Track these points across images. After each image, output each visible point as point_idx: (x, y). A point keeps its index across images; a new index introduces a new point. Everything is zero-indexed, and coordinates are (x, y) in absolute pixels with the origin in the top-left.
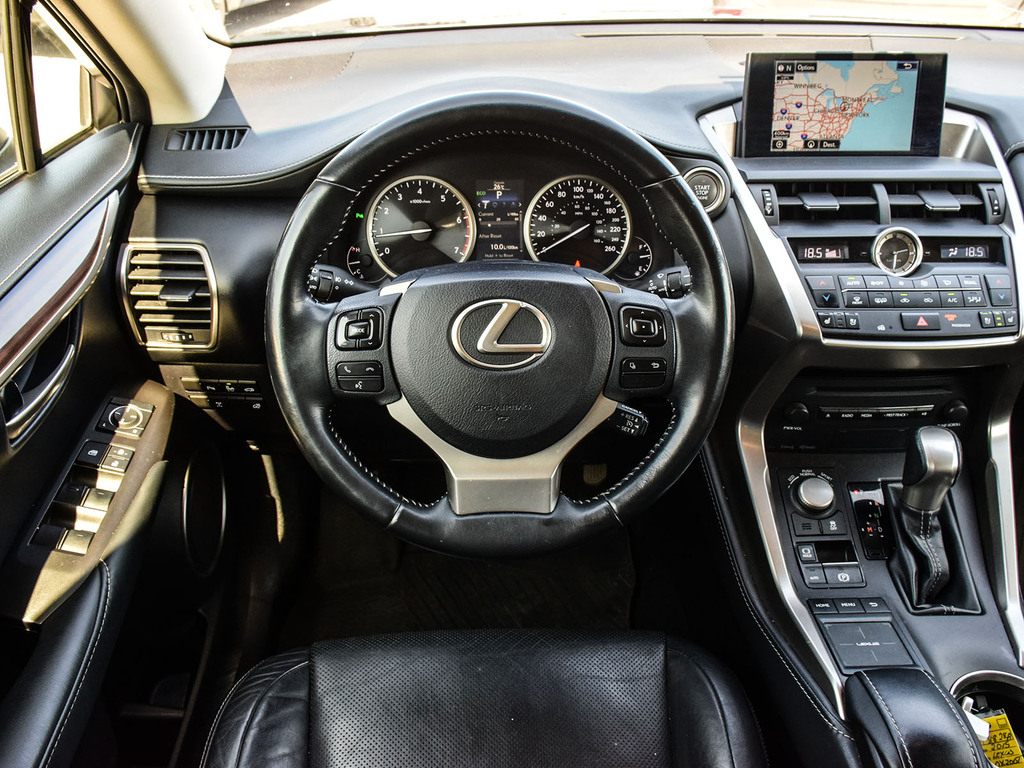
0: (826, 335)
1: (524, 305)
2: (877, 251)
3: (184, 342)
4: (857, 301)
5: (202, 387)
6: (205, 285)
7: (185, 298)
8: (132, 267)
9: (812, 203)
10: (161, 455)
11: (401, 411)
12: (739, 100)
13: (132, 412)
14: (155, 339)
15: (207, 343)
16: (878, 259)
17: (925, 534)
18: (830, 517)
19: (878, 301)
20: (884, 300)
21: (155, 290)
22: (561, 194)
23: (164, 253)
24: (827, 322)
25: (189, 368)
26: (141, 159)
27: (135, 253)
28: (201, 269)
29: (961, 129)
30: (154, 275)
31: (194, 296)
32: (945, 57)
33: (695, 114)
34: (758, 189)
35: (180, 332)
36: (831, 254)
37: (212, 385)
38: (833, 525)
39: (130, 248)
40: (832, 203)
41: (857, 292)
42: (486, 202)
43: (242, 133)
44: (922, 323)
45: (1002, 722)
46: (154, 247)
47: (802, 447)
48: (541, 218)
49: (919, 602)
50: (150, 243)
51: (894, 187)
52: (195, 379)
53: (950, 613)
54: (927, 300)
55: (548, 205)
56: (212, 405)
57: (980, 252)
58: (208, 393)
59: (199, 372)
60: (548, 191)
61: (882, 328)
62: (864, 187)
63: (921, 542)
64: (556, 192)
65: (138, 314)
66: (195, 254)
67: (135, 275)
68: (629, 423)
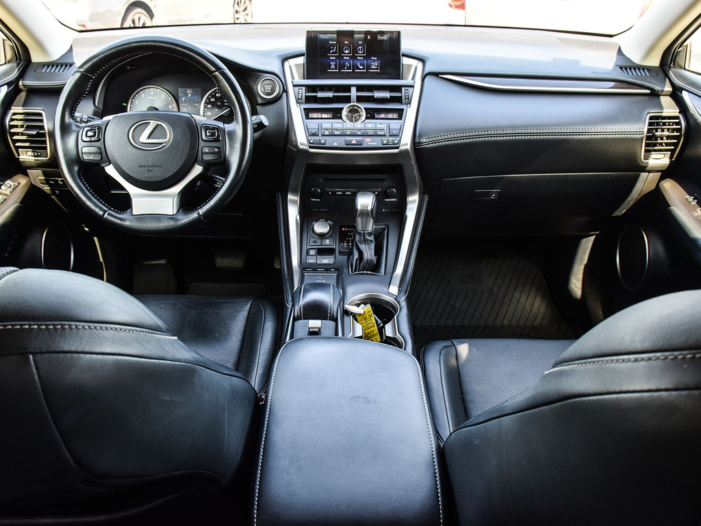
0: (310, 147)
1: (160, 123)
2: (344, 113)
3: (35, 156)
4: (327, 133)
5: (47, 182)
6: (42, 128)
7: (34, 133)
8: (12, 120)
9: (320, 95)
10: (19, 201)
11: (110, 170)
12: (303, 55)
13: (8, 183)
14: (23, 155)
15: (46, 157)
16: (344, 117)
17: (365, 243)
18: (327, 238)
19: (336, 133)
20: (339, 133)
21: (21, 130)
22: (217, 95)
23: (26, 114)
24: (311, 141)
25: (40, 171)
26: (21, 76)
27: (14, 114)
28: (42, 121)
29: (410, 66)
30: (20, 123)
31: (38, 132)
32: (399, 33)
33: (281, 59)
34: (297, 88)
35: (33, 151)
36: (325, 116)
37: (52, 180)
38: (327, 241)
39: (12, 111)
40: (330, 94)
41: (327, 129)
42: (184, 99)
43: (71, 66)
44: (354, 142)
45: (369, 310)
46: (21, 111)
47: (322, 210)
48: (208, 106)
49: (355, 270)
50: (20, 110)
51: (360, 88)
52: (43, 178)
53: (367, 274)
54: (358, 133)
55: (212, 100)
56: (54, 193)
57: (395, 116)
58: (50, 185)
59: (45, 174)
60: (211, 93)
61: (335, 144)
62: (347, 88)
63: (362, 247)
64: (215, 94)
65: (15, 141)
66: (40, 115)
67: (13, 123)
68: (218, 183)
